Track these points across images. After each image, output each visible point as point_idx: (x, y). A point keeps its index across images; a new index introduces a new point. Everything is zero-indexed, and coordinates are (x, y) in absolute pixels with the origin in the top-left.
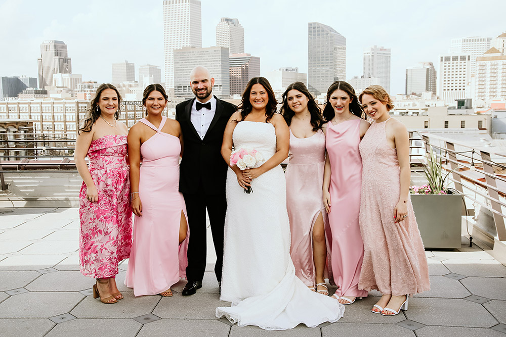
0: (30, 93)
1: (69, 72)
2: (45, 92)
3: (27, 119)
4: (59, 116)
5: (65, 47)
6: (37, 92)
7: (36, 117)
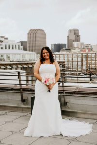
0: (64, 50)
1: (79, 41)
2: (70, 50)
3: (63, 61)
4: (75, 59)
5: (78, 31)
6: (67, 50)
7: (66, 60)
